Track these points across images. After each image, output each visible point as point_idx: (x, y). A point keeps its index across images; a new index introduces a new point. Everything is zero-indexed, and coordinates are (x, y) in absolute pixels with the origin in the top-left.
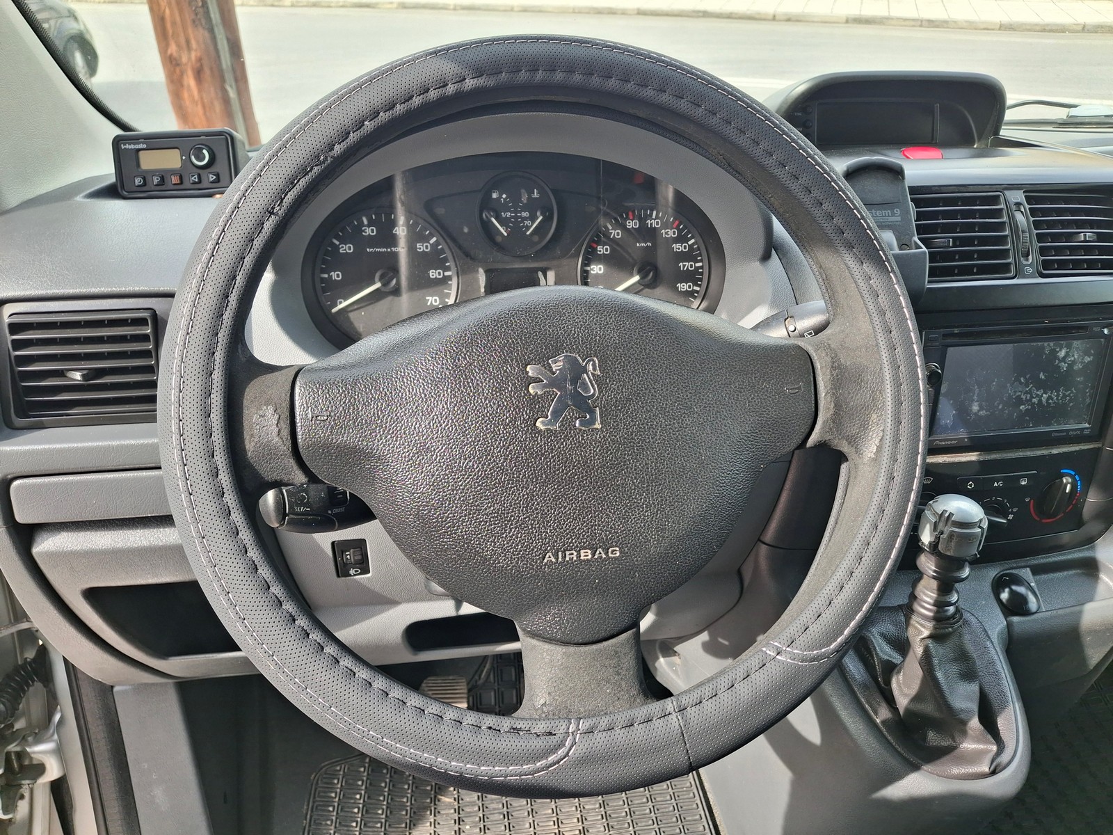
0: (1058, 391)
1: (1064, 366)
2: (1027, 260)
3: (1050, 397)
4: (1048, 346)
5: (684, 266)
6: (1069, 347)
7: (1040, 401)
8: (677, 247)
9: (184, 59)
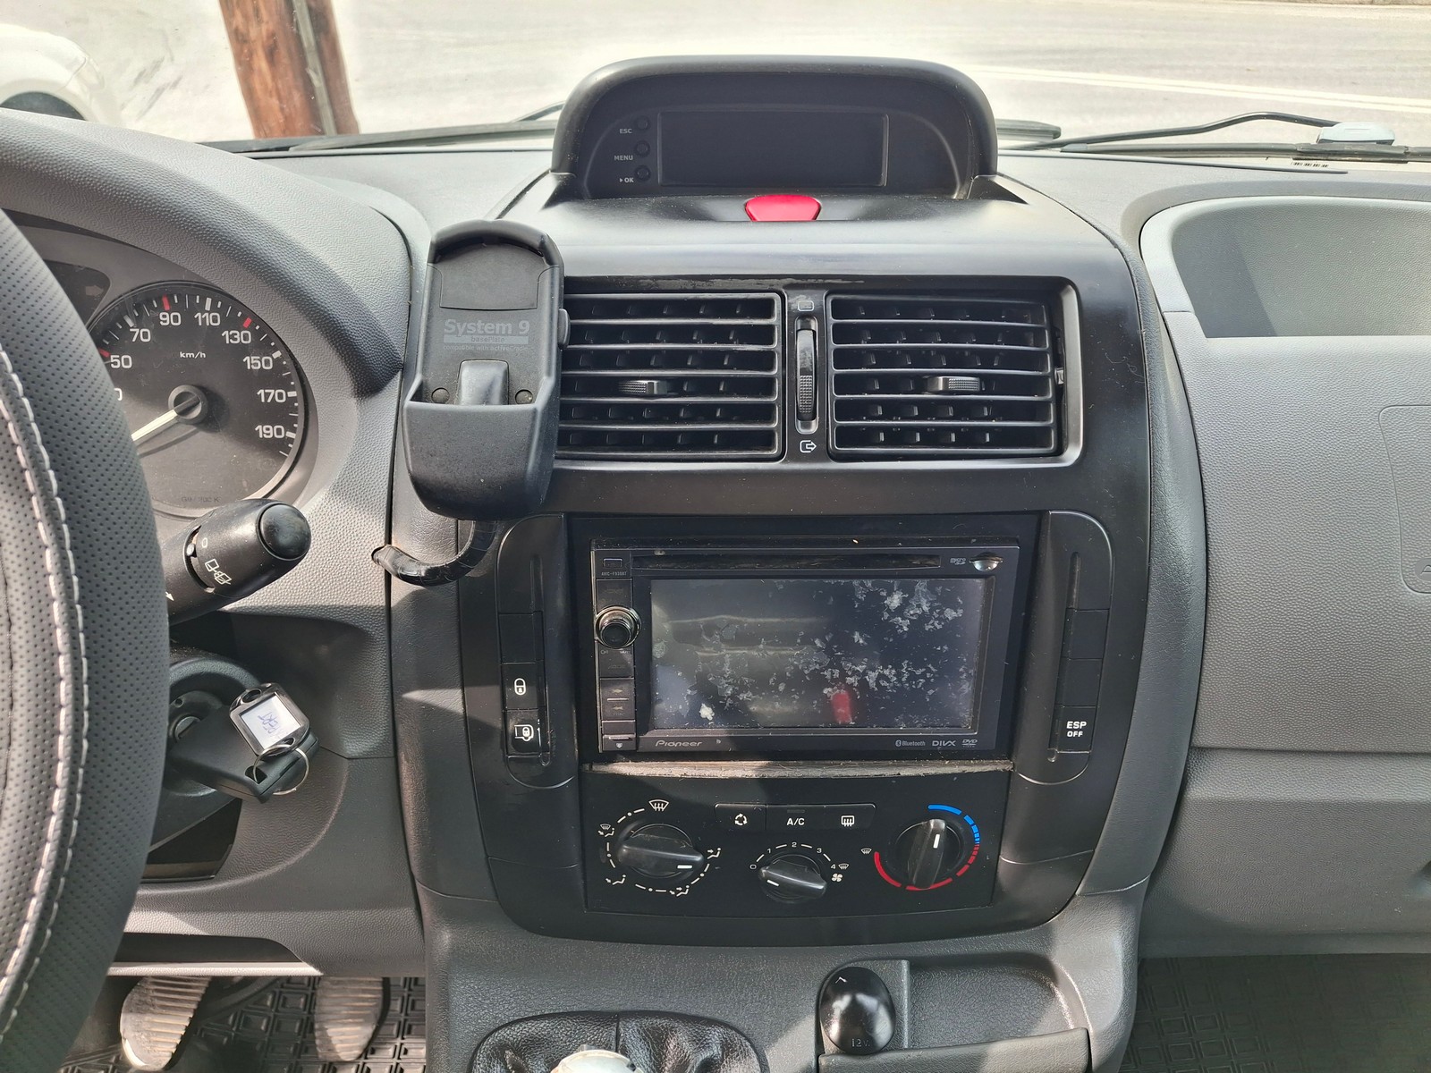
0: (897, 666)
1: (904, 625)
2: (807, 426)
3: (881, 676)
4: (862, 588)
5: (267, 395)
6: (909, 591)
7: (863, 684)
8: (253, 362)
9: (253, 33)
